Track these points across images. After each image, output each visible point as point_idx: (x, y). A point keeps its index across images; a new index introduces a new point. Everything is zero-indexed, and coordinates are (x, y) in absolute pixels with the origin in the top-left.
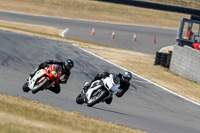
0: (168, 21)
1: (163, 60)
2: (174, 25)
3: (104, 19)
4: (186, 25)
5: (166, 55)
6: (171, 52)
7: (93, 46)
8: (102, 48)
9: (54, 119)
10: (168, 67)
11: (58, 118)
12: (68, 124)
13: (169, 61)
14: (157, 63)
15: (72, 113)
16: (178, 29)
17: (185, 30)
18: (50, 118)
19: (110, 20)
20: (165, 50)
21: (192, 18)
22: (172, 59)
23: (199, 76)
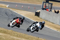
0: (39, 3)
1: (37, 14)
5: (38, 13)
6: (40, 12)
7: (16, 10)
8: (19, 11)
9: (5, 32)
10: (39, 16)
11: (6, 32)
12: (9, 34)
13: (39, 14)
14: (35, 15)
15: (10, 30)
16: (42, 5)
17: (44, 5)
18: (3, 32)
19: (21, 2)
20: (38, 11)
21: (46, 1)
22: (40, 14)
23: (48, 19)
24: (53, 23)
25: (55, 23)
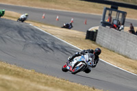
0: (95, 10)
1: (91, 36)
2: (99, 12)
3: (52, 7)
4: (108, 12)
5: (93, 32)
6: (97, 30)
7: (43, 26)
8: (50, 27)
9: (18, 74)
10: (95, 40)
11: (21, 74)
12: (28, 78)
13: (96, 36)
14: (87, 38)
15: (30, 71)
16: (102, 15)
17: (107, 15)
18: (15, 74)
19: (55, 8)
20: (93, 29)
21: (112, 7)
22: (98, 35)
23: (116, 47)
24: (126, 57)
25: (131, 56)
